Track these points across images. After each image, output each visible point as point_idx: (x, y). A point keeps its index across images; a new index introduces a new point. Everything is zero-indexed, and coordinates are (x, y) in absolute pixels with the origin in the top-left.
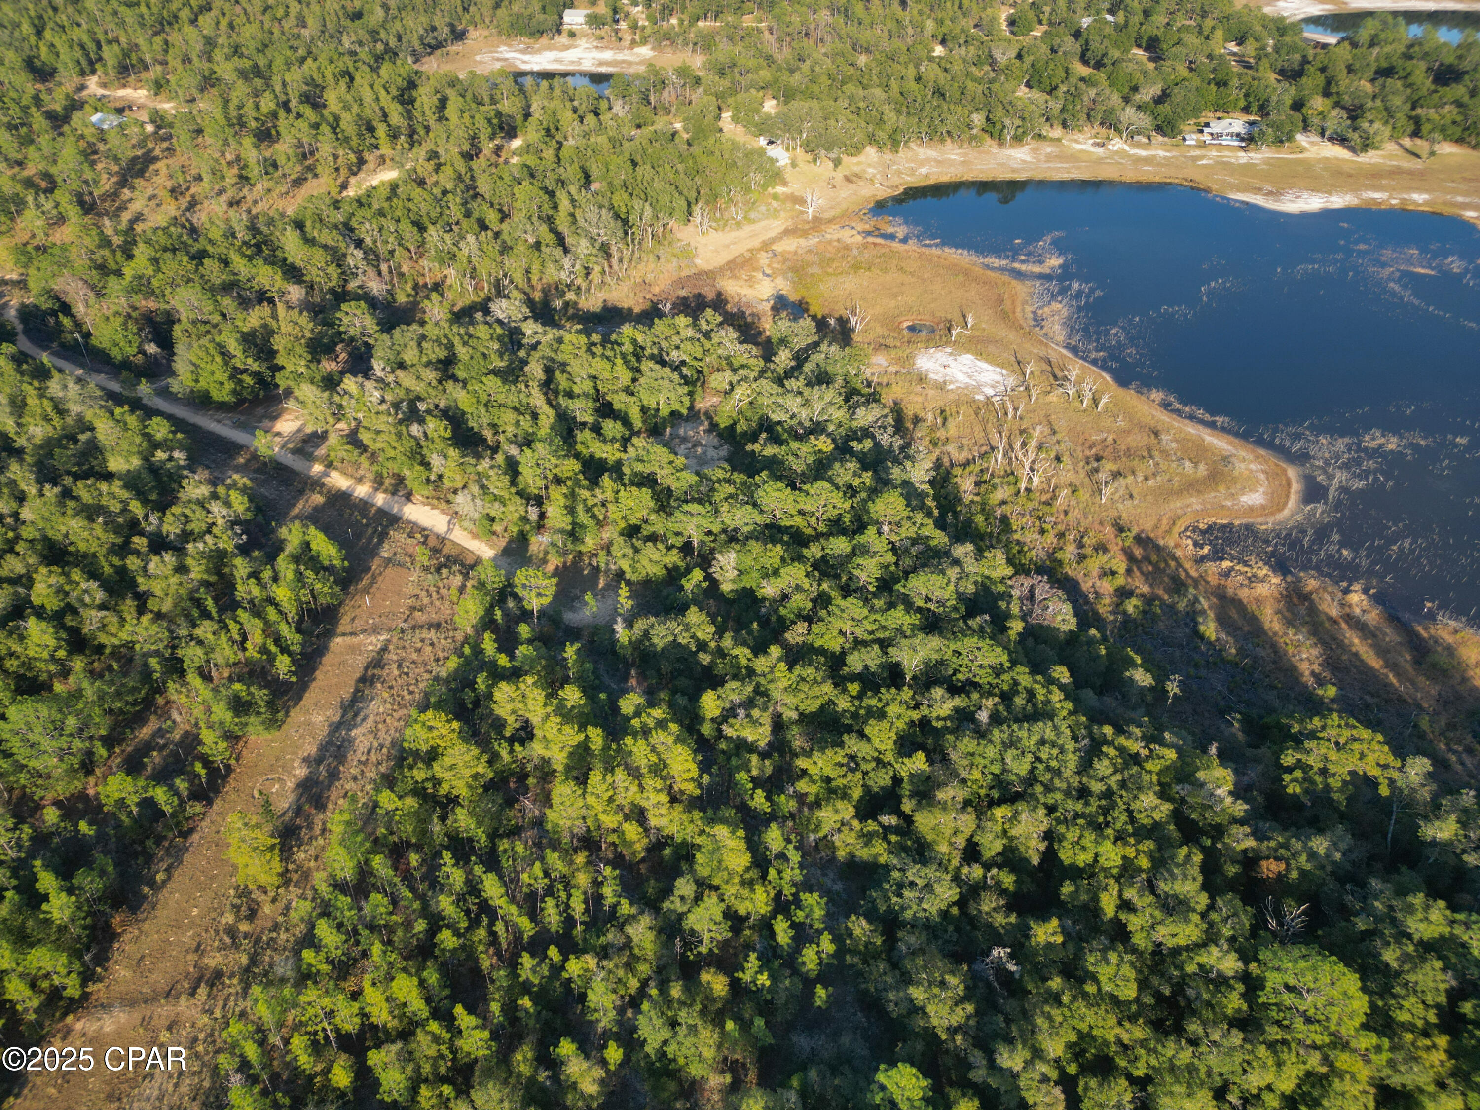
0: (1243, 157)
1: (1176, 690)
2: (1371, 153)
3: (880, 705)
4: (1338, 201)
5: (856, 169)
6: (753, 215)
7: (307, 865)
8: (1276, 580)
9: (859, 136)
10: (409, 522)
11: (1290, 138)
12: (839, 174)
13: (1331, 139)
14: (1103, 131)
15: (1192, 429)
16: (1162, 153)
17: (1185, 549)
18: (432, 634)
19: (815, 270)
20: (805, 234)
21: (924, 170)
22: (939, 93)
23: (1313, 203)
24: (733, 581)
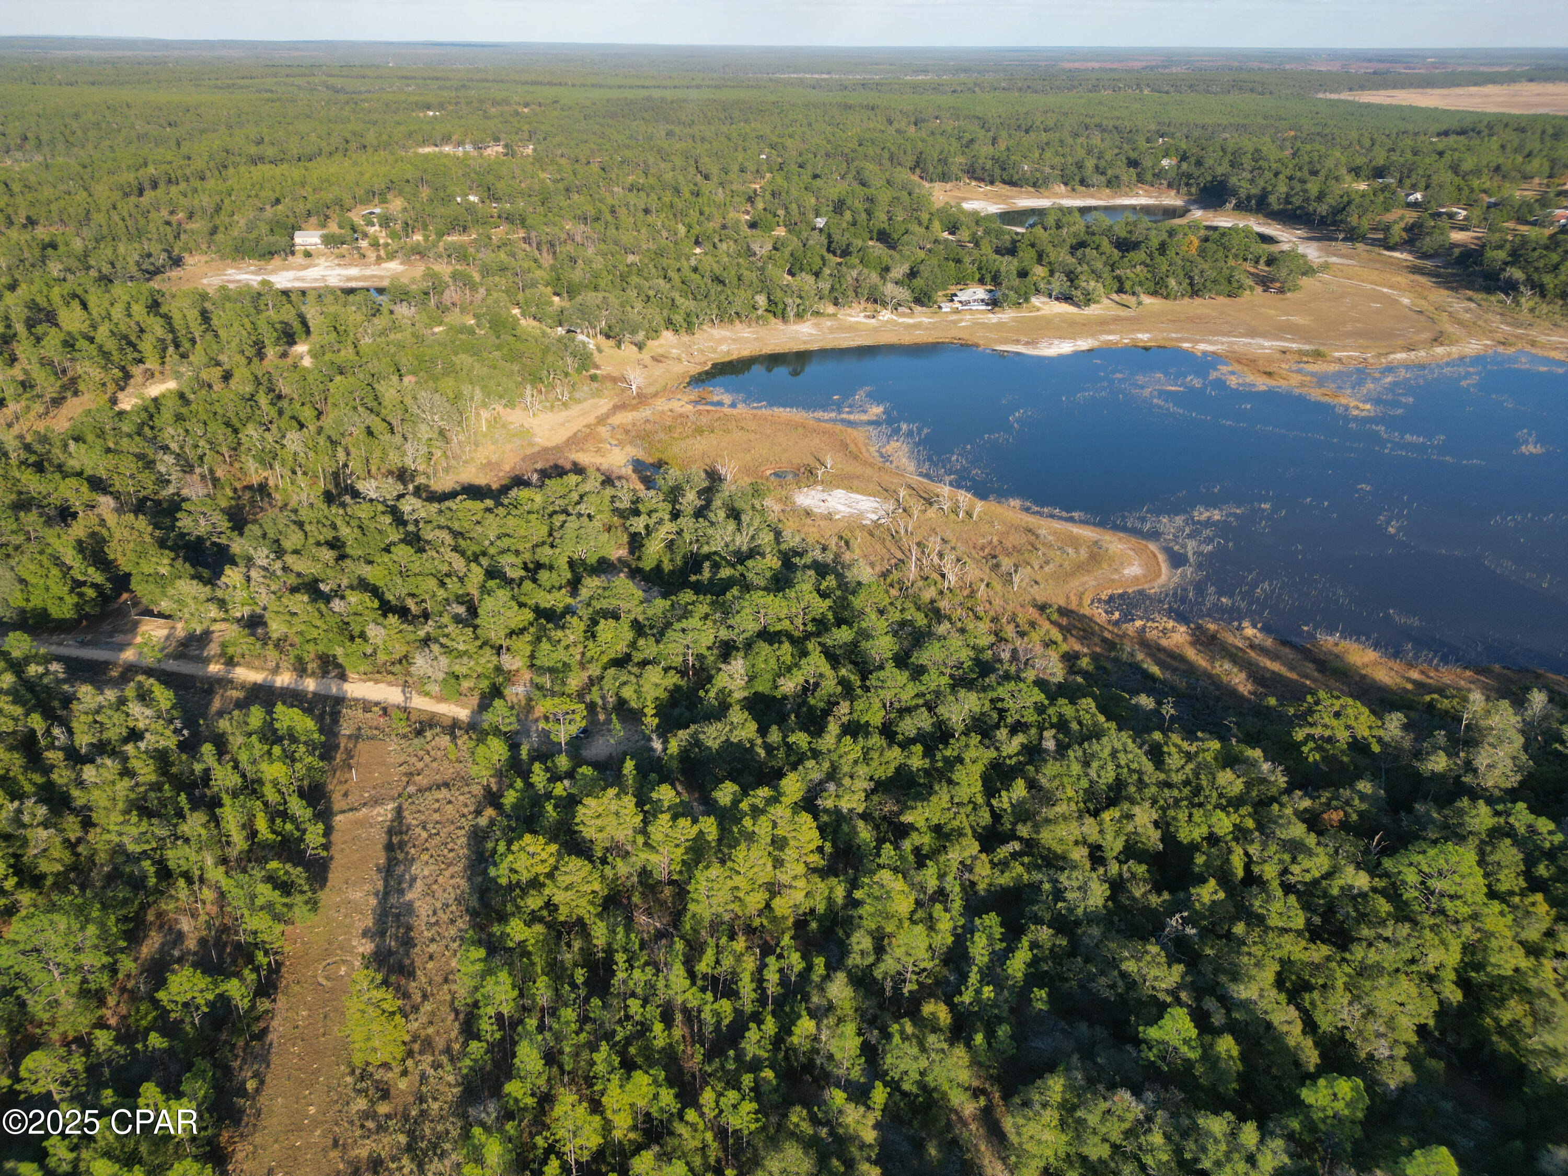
0: (993, 318)
1: (1172, 711)
2: (1093, 306)
3: (955, 754)
4: (1084, 344)
5: (660, 351)
6: (577, 395)
7: (423, 1034)
8: (1183, 629)
9: (658, 319)
10: (357, 700)
11: (1027, 300)
12: (646, 356)
13: (1057, 299)
14: (870, 306)
15: (1058, 525)
16: (926, 320)
17: (1100, 615)
18: (444, 793)
19: (662, 436)
20: (635, 408)
21: (724, 348)
22: (719, 280)
23: (1065, 347)
24: (744, 689)
